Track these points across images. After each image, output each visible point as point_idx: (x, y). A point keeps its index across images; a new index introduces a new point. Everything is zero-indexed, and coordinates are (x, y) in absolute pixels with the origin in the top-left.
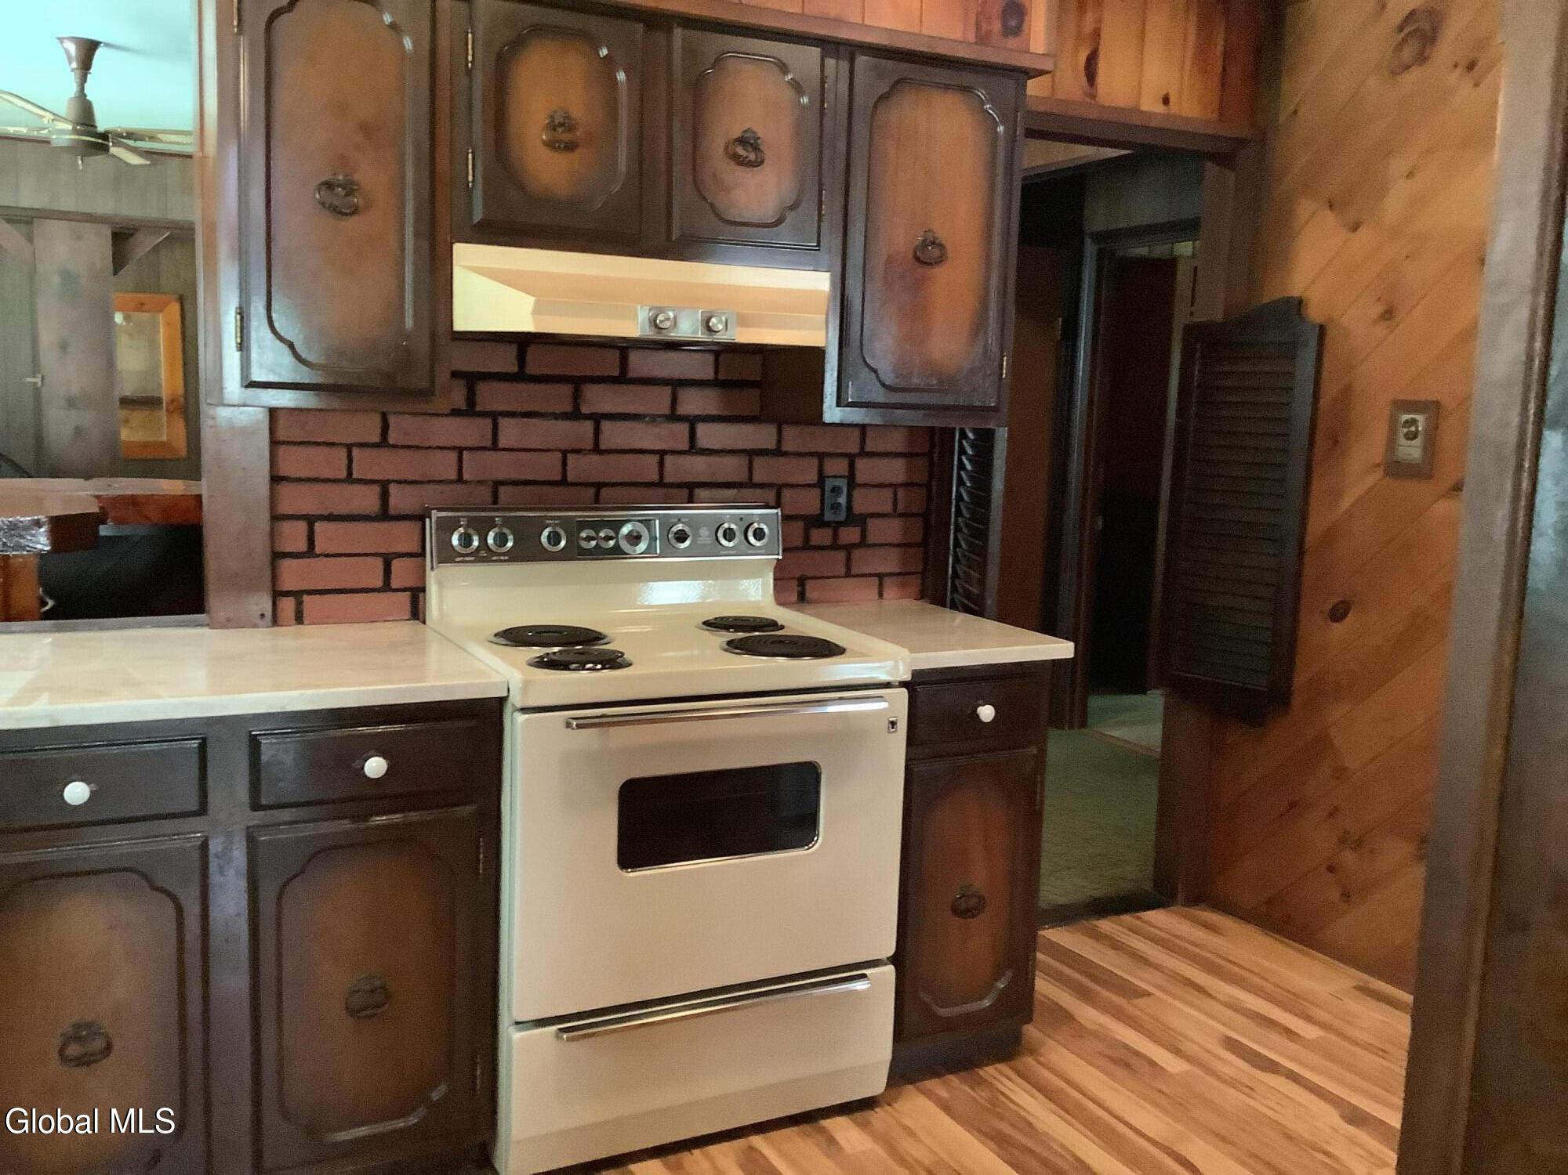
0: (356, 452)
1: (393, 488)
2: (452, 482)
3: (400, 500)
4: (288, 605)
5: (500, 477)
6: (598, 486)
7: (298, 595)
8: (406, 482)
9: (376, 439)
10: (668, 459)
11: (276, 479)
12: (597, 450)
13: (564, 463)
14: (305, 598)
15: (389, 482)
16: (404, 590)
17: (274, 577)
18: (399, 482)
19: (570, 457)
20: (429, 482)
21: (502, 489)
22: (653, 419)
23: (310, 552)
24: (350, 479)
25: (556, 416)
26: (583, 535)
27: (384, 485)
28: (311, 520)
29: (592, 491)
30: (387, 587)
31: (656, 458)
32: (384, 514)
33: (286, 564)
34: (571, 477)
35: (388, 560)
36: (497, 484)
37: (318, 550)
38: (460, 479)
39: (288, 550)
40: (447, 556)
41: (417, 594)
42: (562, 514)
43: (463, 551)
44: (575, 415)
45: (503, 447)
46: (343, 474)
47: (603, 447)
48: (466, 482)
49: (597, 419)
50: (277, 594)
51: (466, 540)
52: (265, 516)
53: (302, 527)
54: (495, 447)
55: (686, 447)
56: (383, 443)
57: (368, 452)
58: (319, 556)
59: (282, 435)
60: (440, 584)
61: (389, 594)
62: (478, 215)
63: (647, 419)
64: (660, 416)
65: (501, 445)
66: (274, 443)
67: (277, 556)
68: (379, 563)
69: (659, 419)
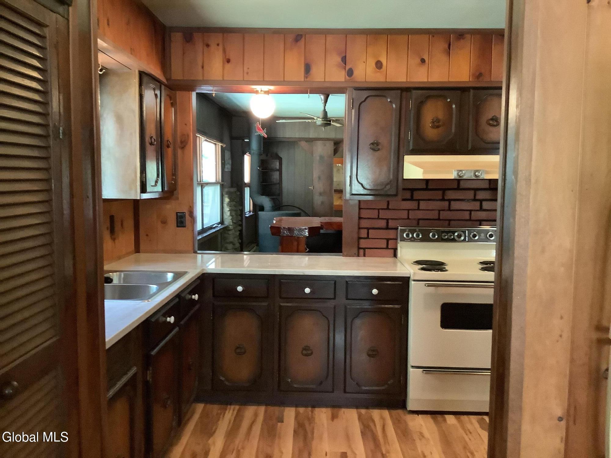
0: (380, 211)
1: (390, 221)
2: (405, 219)
3: (392, 224)
4: (361, 251)
5: (419, 218)
6: (450, 220)
7: (364, 249)
8: (393, 219)
9: (385, 207)
10: (473, 213)
11: (360, 218)
12: (449, 210)
13: (439, 214)
14: (366, 250)
15: (389, 219)
16: (392, 249)
17: (358, 244)
18: (392, 219)
19: (441, 212)
20: (400, 219)
21: (421, 221)
22: (468, 200)
23: (368, 237)
24: (378, 218)
25: (437, 200)
26: (443, 235)
27: (387, 220)
28: (368, 229)
29: (447, 222)
30: (387, 248)
31: (468, 212)
32: (387, 228)
33: (362, 241)
34: (441, 218)
35: (388, 240)
36: (419, 219)
37: (370, 237)
38: (408, 218)
39: (362, 237)
40: (403, 239)
41: (395, 250)
42: (437, 228)
43: (407, 238)
44: (443, 200)
45: (421, 209)
46: (377, 217)
47: (451, 209)
48: (410, 219)
49: (450, 201)
50: (359, 248)
51: (408, 235)
52: (357, 227)
53: (366, 231)
54: (418, 209)
55: (479, 209)
56: (388, 208)
57: (384, 211)
58: (370, 238)
59: (362, 207)
60: (401, 247)
61: (388, 250)
62: (411, 148)
63: (466, 200)
64: (470, 199)
65: (420, 208)
66: (360, 209)
67: (360, 238)
68: (385, 241)
69: (470, 200)
